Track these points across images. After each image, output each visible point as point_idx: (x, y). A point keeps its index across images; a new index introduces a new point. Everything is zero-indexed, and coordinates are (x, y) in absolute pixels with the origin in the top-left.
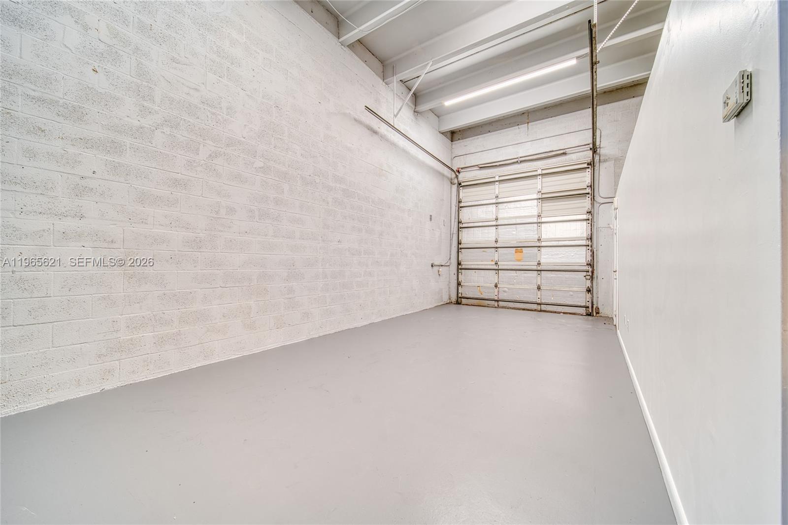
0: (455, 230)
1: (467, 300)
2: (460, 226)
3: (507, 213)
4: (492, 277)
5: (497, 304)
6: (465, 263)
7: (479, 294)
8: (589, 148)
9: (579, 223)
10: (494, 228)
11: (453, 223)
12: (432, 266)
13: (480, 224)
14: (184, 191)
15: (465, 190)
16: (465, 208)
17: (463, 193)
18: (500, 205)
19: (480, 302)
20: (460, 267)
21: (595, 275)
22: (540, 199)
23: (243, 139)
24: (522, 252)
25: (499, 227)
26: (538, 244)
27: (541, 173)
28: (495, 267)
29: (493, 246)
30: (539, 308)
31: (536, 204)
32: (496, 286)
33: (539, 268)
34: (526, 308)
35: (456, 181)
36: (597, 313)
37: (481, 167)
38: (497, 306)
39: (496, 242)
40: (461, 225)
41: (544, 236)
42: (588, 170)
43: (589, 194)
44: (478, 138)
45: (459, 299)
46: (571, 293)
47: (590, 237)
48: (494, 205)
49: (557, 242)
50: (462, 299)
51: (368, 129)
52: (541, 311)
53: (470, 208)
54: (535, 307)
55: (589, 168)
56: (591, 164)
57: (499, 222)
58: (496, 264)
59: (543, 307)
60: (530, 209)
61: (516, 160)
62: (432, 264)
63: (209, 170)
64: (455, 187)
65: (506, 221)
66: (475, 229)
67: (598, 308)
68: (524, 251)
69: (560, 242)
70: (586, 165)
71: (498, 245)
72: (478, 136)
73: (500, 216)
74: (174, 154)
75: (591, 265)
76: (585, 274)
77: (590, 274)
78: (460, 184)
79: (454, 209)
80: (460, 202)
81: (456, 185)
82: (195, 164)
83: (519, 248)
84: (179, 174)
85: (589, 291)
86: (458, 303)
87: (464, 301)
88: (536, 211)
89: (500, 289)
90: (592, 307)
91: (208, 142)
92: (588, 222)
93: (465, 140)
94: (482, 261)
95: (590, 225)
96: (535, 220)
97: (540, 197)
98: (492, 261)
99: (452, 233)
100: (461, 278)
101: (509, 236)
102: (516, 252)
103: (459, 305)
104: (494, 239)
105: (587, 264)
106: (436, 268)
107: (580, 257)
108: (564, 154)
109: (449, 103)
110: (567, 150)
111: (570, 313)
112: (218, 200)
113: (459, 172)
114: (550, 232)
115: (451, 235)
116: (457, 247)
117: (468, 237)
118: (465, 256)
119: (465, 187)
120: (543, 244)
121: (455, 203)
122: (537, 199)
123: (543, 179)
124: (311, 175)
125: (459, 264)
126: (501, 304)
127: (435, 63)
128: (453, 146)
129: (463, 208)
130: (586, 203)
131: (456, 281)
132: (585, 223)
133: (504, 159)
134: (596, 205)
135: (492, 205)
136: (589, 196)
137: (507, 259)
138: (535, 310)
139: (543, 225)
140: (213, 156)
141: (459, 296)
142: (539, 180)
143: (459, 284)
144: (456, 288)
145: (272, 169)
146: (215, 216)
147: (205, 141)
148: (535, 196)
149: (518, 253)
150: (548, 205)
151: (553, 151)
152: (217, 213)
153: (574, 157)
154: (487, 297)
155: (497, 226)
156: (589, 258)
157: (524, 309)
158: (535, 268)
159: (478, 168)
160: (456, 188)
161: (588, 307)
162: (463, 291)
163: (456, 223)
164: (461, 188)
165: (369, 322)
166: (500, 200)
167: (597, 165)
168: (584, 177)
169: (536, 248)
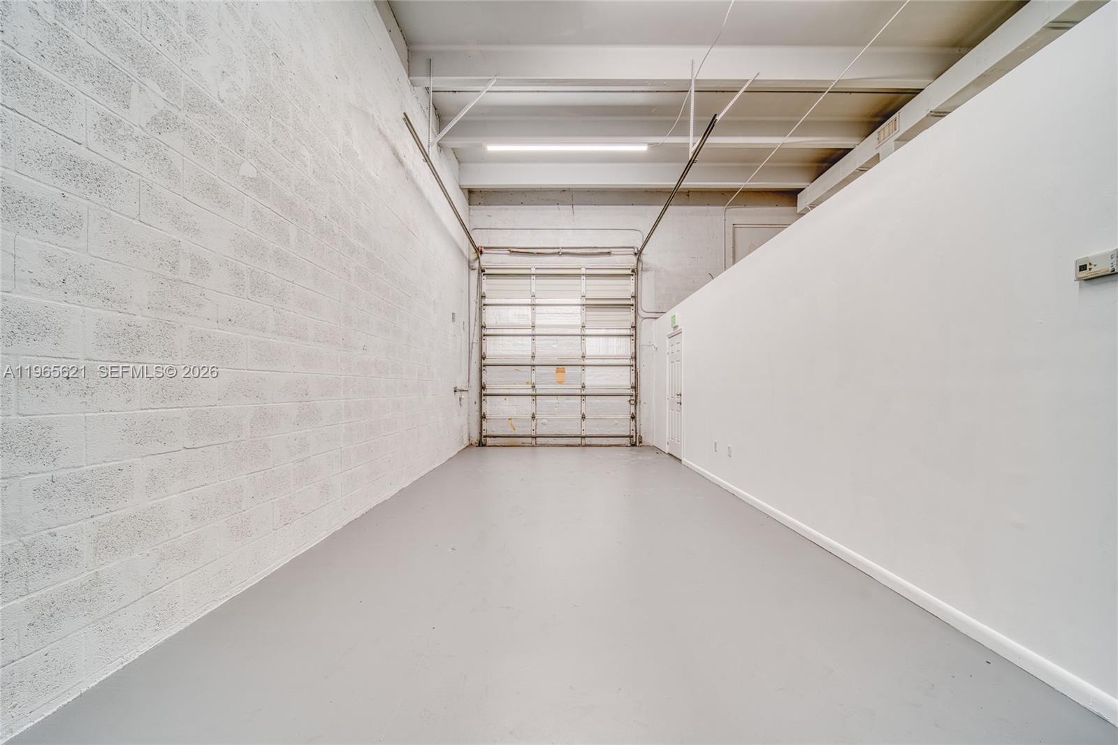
0: (476, 339)
1: (494, 439)
2: (483, 332)
3: (548, 318)
4: (526, 405)
5: (534, 441)
6: (494, 386)
7: (511, 429)
8: (632, 253)
9: (624, 339)
10: (530, 338)
11: (472, 328)
12: (455, 391)
13: (512, 332)
14: (95, 197)
15: (489, 281)
16: (490, 307)
17: (487, 284)
18: (537, 308)
19: (512, 441)
20: (483, 392)
21: (638, 401)
22: (584, 305)
23: (218, 102)
24: (564, 372)
25: (536, 337)
26: (582, 362)
27: (585, 273)
28: (530, 392)
29: (529, 363)
30: (582, 442)
31: (579, 311)
32: (533, 417)
33: (583, 393)
34: (570, 443)
35: (476, 265)
36: (640, 442)
37: (513, 252)
38: (534, 443)
39: (533, 357)
40: (485, 332)
41: (588, 353)
42: (632, 278)
43: (632, 305)
44: (507, 209)
45: (483, 439)
46: (616, 421)
47: (634, 356)
48: (530, 307)
49: (602, 360)
50: (488, 439)
51: (394, 154)
52: (586, 446)
53: (498, 307)
54: (578, 441)
55: (632, 275)
56: (635, 271)
57: (537, 331)
58: (533, 387)
59: (588, 441)
60: (572, 317)
61: (557, 251)
62: (455, 388)
63: (152, 155)
64: (474, 274)
65: (545, 329)
66: (504, 337)
67: (641, 437)
68: (566, 371)
69: (605, 361)
70: (629, 272)
71: (535, 362)
72: (508, 207)
73: (537, 322)
74: (67, 87)
75: (635, 388)
76: (629, 398)
77: (634, 398)
78: (483, 271)
79: (474, 307)
80: (483, 297)
81: (477, 271)
82: (121, 132)
83: (560, 367)
84: (83, 148)
85: (633, 418)
86: (481, 444)
87: (490, 441)
88: (580, 321)
89: (538, 421)
90: (636, 436)
91: (149, 82)
92: (632, 338)
93: (487, 207)
94: (514, 384)
95: (634, 341)
96: (578, 331)
97: (584, 303)
98: (528, 383)
99: (471, 342)
100: (487, 408)
101: (549, 350)
102: (557, 372)
103: (483, 448)
104: (530, 354)
105: (632, 387)
106: (458, 394)
107: (623, 379)
108: (609, 253)
109: (492, 148)
110: (612, 249)
111: (616, 446)
112: (175, 237)
113: (481, 252)
114: (594, 347)
115: (470, 345)
116: (478, 363)
117: (494, 348)
118: (490, 376)
119: (489, 277)
120: (587, 362)
121: (475, 298)
122: (581, 305)
123: (587, 281)
124: (328, 216)
125: (483, 387)
126: (540, 440)
127: (499, 83)
128: (471, 211)
129: (487, 307)
130: (629, 316)
131: (478, 413)
132: (628, 339)
133: (542, 246)
134: (639, 319)
135: (526, 307)
136: (633, 308)
137: (546, 380)
138: (579, 446)
139: (587, 339)
140: (162, 122)
141: (483, 434)
142: (583, 280)
143: (483, 417)
144: (479, 424)
145: (270, 188)
146: (169, 275)
147: (142, 79)
148: (579, 301)
149: (560, 373)
150: (594, 315)
151: (597, 248)
152: (174, 267)
153: (617, 259)
154: (521, 434)
155: (533, 335)
156: (633, 381)
157: (567, 446)
158: (578, 392)
159: (509, 252)
160: (477, 275)
161: (632, 437)
162: (490, 428)
163: (477, 328)
164: (484, 277)
165: (399, 488)
166: (537, 301)
167: (640, 274)
168: (628, 285)
169: (580, 367)
